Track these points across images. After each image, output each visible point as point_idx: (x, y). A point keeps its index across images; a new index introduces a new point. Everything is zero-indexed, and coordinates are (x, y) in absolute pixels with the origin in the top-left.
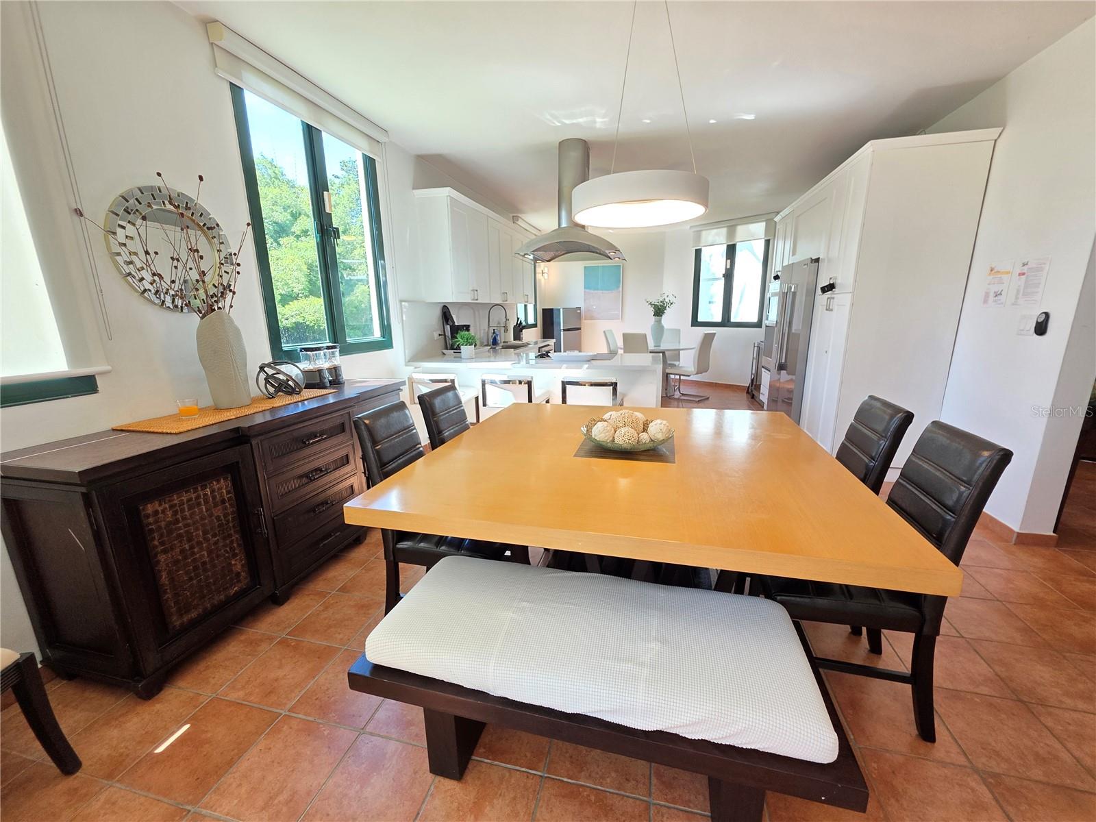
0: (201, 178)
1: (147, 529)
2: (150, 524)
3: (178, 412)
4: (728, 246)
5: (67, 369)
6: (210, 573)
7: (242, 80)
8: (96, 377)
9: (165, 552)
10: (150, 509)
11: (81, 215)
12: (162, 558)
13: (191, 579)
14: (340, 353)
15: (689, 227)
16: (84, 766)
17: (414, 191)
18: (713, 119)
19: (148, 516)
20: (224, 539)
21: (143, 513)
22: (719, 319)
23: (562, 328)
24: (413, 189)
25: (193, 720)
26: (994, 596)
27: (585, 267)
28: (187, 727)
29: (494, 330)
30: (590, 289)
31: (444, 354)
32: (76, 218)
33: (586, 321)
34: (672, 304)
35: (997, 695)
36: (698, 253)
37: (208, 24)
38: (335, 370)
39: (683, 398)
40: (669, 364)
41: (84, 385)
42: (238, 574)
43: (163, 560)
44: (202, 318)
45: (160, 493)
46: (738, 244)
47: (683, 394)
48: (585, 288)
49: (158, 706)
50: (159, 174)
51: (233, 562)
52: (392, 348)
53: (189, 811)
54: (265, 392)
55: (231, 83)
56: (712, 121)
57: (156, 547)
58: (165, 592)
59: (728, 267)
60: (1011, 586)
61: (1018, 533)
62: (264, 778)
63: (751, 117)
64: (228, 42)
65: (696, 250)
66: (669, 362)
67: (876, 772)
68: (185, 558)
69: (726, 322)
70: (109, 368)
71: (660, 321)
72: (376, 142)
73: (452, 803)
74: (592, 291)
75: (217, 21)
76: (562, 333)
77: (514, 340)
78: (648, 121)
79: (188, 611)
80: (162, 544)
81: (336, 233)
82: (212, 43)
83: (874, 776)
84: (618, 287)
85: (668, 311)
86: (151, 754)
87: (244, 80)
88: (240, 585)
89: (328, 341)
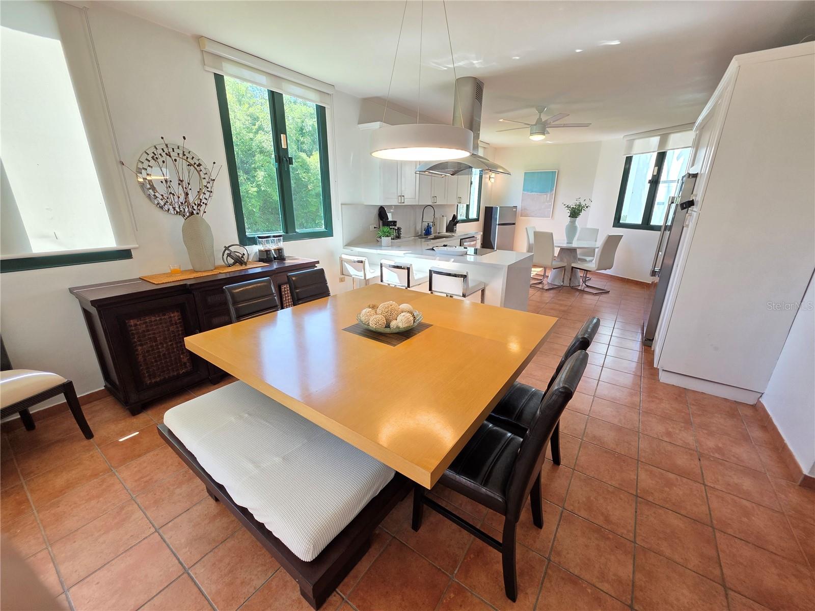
0: (184, 138)
1: (130, 333)
2: (132, 330)
3: (170, 272)
4: (659, 153)
5: (116, 246)
6: (168, 360)
7: (222, 70)
8: (132, 250)
9: (141, 345)
10: (132, 322)
11: (123, 164)
12: (139, 348)
13: (156, 361)
14: (283, 240)
15: (622, 137)
16: (95, 437)
17: (359, 125)
18: (578, 49)
19: (131, 326)
20: (177, 343)
21: (128, 325)
22: (639, 221)
23: (497, 223)
24: (358, 124)
25: (141, 431)
26: (712, 522)
27: (525, 173)
28: (138, 433)
29: (428, 224)
30: (528, 191)
31: (378, 241)
32: (120, 165)
33: (522, 217)
34: (587, 207)
35: (613, 594)
36: (629, 160)
37: (199, 39)
38: (279, 251)
39: (587, 289)
40: (579, 259)
41: (125, 254)
42: (185, 364)
43: (139, 349)
44: (185, 220)
45: (139, 315)
46: (668, 151)
47: (587, 286)
48: (524, 190)
49: (135, 420)
50: (162, 138)
51: (182, 357)
52: (332, 236)
53: (112, 471)
54: (227, 263)
55: (215, 74)
56: (578, 51)
57: (136, 342)
58: (141, 365)
59: (655, 174)
60: (745, 520)
61: (806, 477)
62: (146, 467)
63: (616, 43)
64: (210, 48)
65: (627, 157)
66: (579, 257)
67: (449, 600)
68: (153, 350)
69: (646, 224)
70: (137, 246)
71: (575, 221)
72: (326, 95)
73: (206, 511)
74: (530, 193)
75: (202, 36)
76: (497, 226)
77: (447, 231)
78: (518, 58)
79: (155, 377)
80: (140, 341)
81: (290, 161)
82: (202, 51)
83: (444, 601)
84: (552, 190)
85: (583, 214)
86: (118, 441)
87: (224, 70)
88: (186, 369)
89: (282, 231)
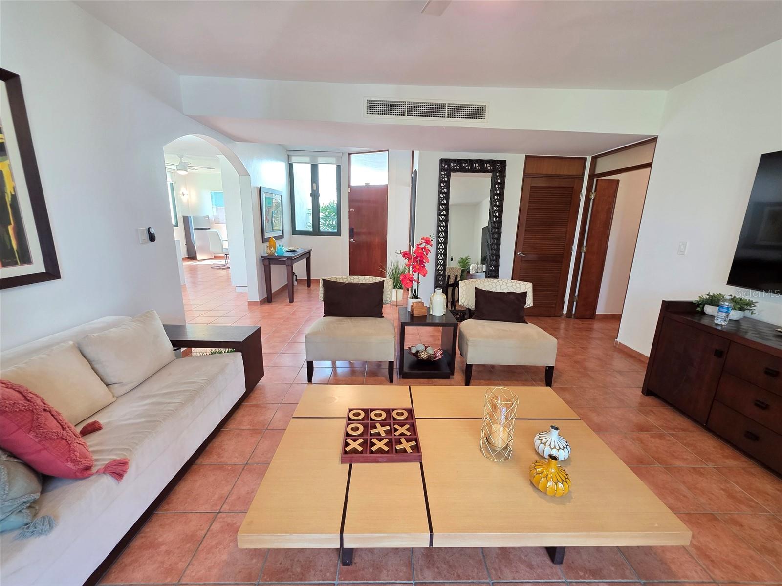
33: (215, 224)
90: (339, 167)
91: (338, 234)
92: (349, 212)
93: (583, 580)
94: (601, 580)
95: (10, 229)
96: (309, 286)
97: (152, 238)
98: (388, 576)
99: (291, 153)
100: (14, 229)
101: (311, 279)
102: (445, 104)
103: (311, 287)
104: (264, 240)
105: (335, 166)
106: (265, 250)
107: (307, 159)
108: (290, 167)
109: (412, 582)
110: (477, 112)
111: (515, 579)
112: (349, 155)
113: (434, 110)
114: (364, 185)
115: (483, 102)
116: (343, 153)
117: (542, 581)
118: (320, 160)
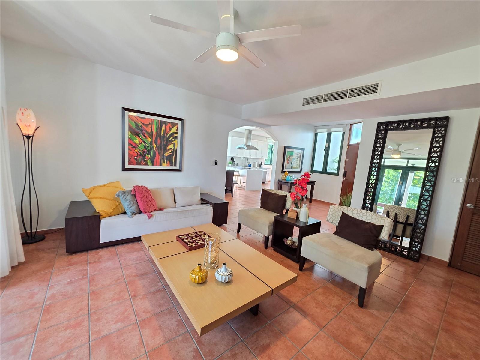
90: (344, 133)
91: (337, 174)
92: (346, 160)
93: (193, 337)
94: (197, 345)
95: (174, 157)
96: (311, 202)
97: (216, 164)
98: (164, 281)
99: (316, 128)
100: (175, 157)
101: (313, 198)
102: (348, 90)
103: (312, 203)
104: (283, 172)
105: (342, 133)
106: (281, 177)
107: (326, 130)
108: (316, 135)
109: (164, 287)
110: (373, 89)
111: (180, 313)
112: (351, 125)
113: (341, 95)
114: (357, 143)
115: (376, 82)
116: (347, 124)
117: (184, 322)
118: (333, 130)
